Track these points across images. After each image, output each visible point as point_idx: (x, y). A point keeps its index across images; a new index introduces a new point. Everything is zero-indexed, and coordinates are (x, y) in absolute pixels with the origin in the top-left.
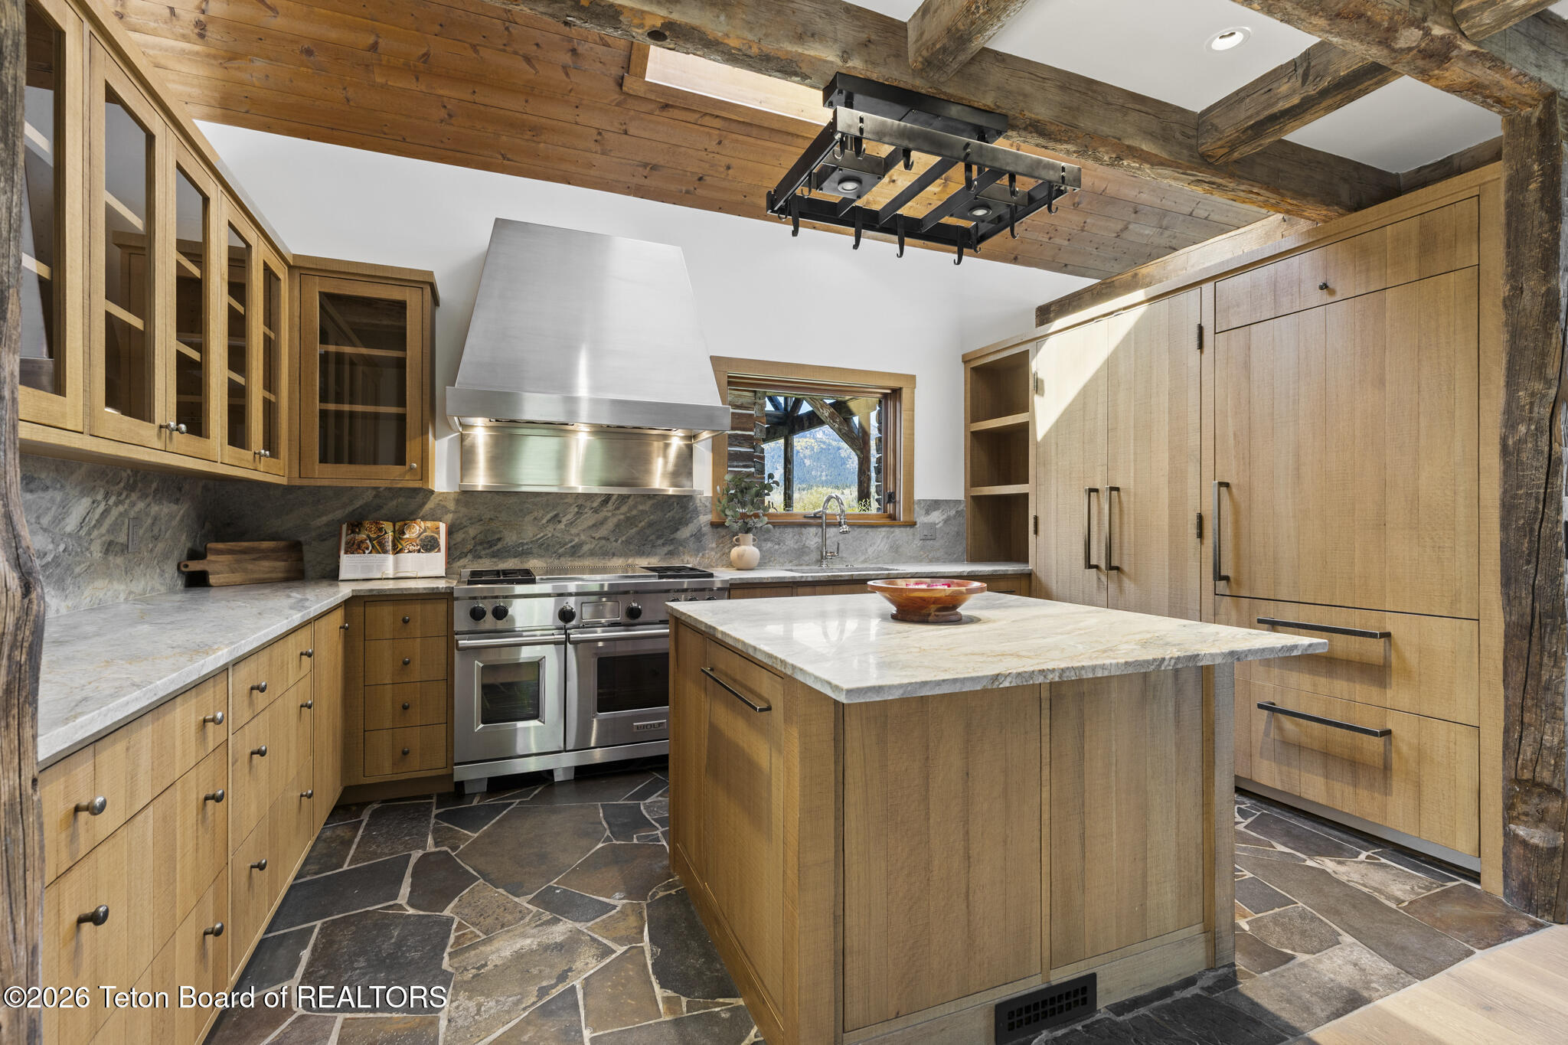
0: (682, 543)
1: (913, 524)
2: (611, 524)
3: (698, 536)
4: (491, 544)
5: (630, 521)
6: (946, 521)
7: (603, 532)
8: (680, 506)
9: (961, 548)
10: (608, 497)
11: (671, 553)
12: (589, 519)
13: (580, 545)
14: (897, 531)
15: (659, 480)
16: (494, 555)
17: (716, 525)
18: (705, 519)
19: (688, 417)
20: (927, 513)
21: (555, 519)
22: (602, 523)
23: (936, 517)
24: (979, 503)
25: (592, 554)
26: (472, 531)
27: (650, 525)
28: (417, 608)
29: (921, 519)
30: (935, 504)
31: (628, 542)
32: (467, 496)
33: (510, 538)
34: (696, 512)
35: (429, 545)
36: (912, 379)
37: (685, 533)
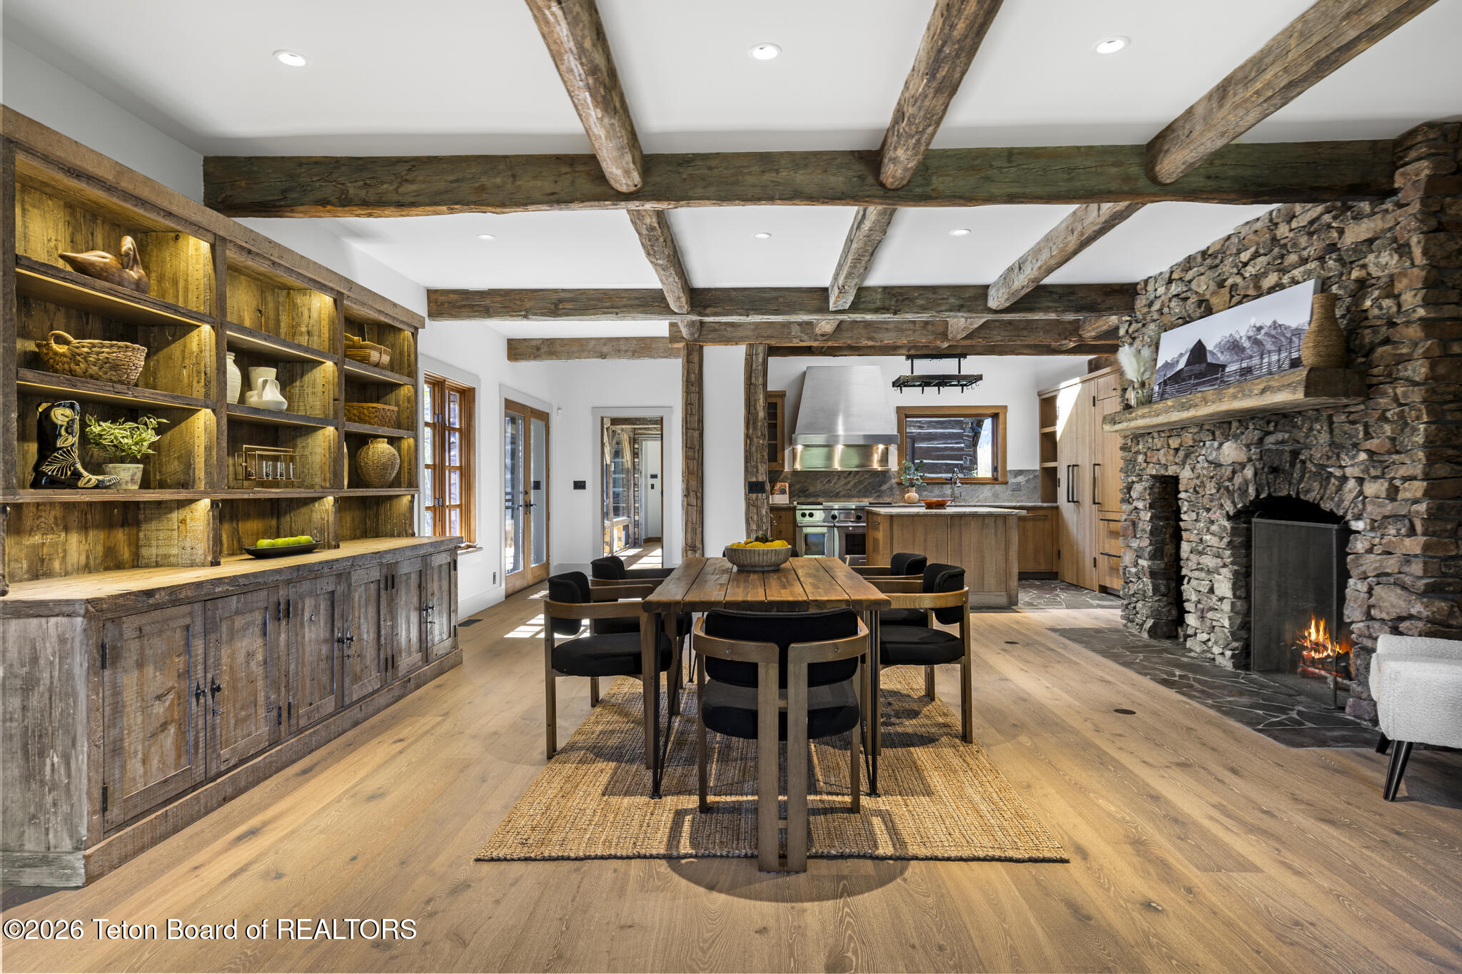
0: (884, 492)
1: (1006, 483)
2: (852, 484)
3: (891, 489)
4: (804, 492)
5: (860, 482)
6: (1027, 481)
7: (849, 486)
8: (884, 475)
9: (1038, 494)
10: (851, 472)
11: (878, 496)
12: (843, 481)
13: (839, 493)
14: (997, 486)
15: (874, 464)
16: (805, 496)
17: (900, 484)
18: (894, 481)
19: (885, 439)
20: (1015, 477)
21: (829, 482)
22: (849, 483)
23: (1021, 479)
24: (1045, 470)
25: (844, 496)
26: (797, 487)
27: (869, 484)
28: (783, 514)
29: (1012, 480)
30: (1020, 472)
31: (859, 491)
32: (795, 473)
33: (812, 490)
34: (890, 478)
35: (783, 492)
36: (1005, 407)
37: (885, 487)
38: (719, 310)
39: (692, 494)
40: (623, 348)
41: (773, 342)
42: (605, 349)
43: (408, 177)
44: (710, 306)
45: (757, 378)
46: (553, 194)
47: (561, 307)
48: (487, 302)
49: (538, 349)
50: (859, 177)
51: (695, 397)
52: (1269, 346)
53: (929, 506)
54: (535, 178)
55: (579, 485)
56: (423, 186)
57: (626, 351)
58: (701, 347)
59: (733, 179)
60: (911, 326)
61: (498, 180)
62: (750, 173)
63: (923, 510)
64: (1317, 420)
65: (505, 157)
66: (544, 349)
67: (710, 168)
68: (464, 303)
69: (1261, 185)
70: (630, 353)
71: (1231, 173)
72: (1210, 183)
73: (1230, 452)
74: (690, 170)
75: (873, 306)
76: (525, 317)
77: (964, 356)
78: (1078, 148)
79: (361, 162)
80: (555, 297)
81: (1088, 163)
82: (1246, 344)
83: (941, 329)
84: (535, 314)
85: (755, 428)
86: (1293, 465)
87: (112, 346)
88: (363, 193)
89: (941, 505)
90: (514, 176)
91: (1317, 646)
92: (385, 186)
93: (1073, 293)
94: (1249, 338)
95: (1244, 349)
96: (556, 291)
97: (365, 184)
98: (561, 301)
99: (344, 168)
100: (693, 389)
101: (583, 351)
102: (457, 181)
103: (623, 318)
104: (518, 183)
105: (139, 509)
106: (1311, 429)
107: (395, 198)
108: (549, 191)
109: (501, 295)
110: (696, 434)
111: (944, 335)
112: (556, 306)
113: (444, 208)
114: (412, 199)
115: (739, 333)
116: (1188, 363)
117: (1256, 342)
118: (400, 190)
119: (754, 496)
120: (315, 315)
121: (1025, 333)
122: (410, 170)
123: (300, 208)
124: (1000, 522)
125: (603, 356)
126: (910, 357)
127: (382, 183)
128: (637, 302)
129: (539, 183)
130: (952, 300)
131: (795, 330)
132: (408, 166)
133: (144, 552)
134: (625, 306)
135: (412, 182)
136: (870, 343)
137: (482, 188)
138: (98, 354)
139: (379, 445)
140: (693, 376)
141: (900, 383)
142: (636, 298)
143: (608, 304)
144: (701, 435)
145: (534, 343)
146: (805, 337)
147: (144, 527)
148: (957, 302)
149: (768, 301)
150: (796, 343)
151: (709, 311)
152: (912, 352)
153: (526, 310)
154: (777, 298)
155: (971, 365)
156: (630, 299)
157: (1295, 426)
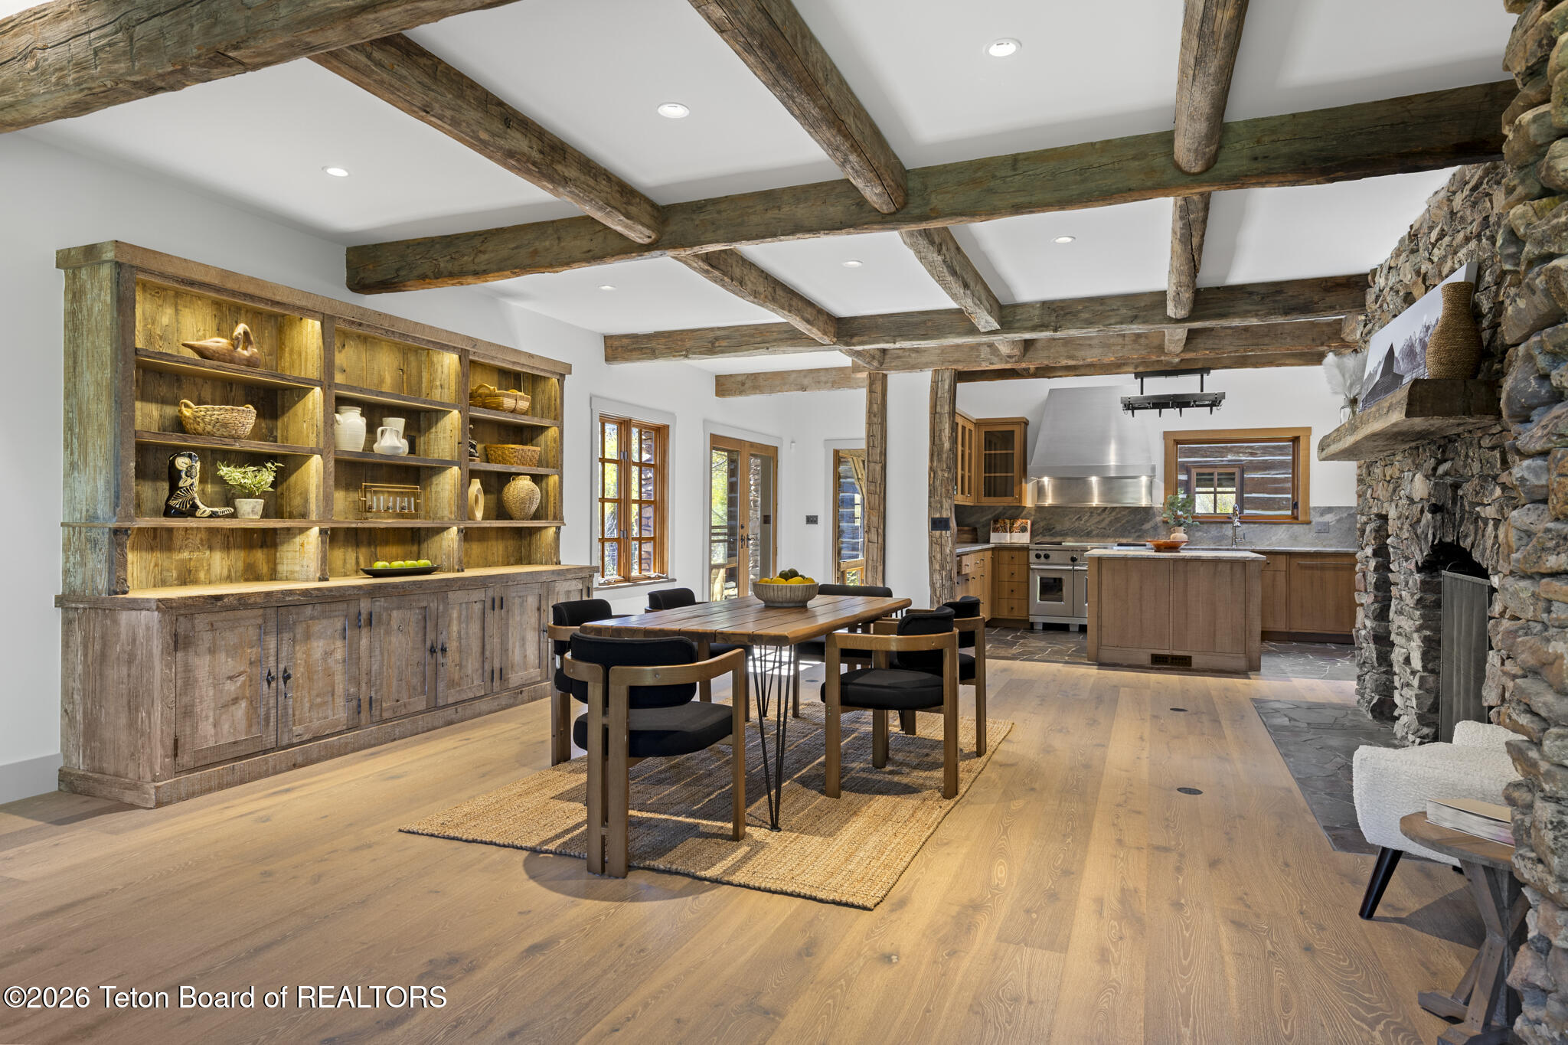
0: (1146, 531)
1: (1309, 523)
2: (1107, 521)
3: (1155, 528)
4: (1050, 530)
5: (1117, 520)
6: (1338, 521)
7: (1103, 525)
8: (1146, 512)
9: (1354, 537)
10: (1105, 508)
11: (1139, 537)
12: (1096, 519)
13: (1091, 531)
14: (1296, 527)
16: (1051, 535)
17: (1165, 522)
18: (1159, 519)
20: (1322, 515)
22: (1103, 520)
23: (1329, 518)
25: (1097, 535)
26: (1042, 524)
27: (1128, 522)
28: (1016, 554)
29: (1316, 519)
30: (1328, 510)
31: (1116, 530)
32: (1040, 509)
33: (1058, 528)
34: (1154, 515)
35: (1023, 530)
36: (1308, 429)
37: (1147, 526)
38: (865, 338)
39: (873, 530)
40: (823, 379)
41: (961, 367)
42: (806, 382)
43: (482, 249)
44: (856, 335)
45: (942, 406)
46: (589, 251)
47: (717, 344)
48: (653, 344)
49: (743, 384)
50: (857, 204)
51: (877, 429)
53: (1158, 548)
54: (575, 238)
55: (812, 520)
56: (492, 255)
57: (826, 383)
58: (885, 376)
59: (739, 220)
61: (547, 243)
62: (755, 213)
63: (1152, 554)
65: (553, 222)
66: (749, 384)
67: (719, 212)
68: (634, 346)
69: (1326, 160)
70: (830, 385)
71: (1285, 150)
72: (1255, 165)
73: (1419, 485)
74: (702, 216)
75: (1030, 324)
76: (686, 356)
77: (1207, 370)
78: (1092, 144)
79: (449, 239)
80: (711, 335)
81: (1104, 160)
82: (1418, 349)
83: (1156, 342)
84: (695, 353)
85: (940, 460)
86: (1454, 502)
87: (221, 409)
88: (449, 266)
89: (1173, 547)
90: (559, 239)
92: (466, 258)
93: (1280, 292)
94: (1421, 341)
95: (1416, 355)
96: (712, 329)
97: (452, 258)
98: (717, 339)
99: (438, 246)
100: (876, 420)
101: (785, 384)
102: (516, 248)
103: (774, 353)
104: (562, 244)
105: (276, 534)
106: (1467, 457)
107: (472, 267)
108: (585, 249)
109: (664, 337)
110: (878, 467)
111: (1161, 348)
112: (713, 344)
113: (509, 272)
114: (484, 268)
115: (924, 359)
116: (1382, 374)
118: (477, 260)
119: (938, 533)
120: (446, 371)
121: (1266, 340)
122: (483, 242)
123: (409, 283)
124: (1238, 570)
125: (804, 389)
126: (1140, 376)
127: (463, 255)
128: (786, 335)
129: (578, 243)
130: (1123, 311)
131: (985, 352)
132: (481, 238)
133: (280, 568)
134: (775, 341)
135: (484, 252)
136: (1071, 363)
137: (535, 252)
138: (211, 416)
139: (521, 482)
140: (875, 406)
142: (786, 332)
143: (759, 339)
144: (884, 468)
146: (995, 359)
147: (279, 548)
148: (1130, 313)
149: (916, 325)
150: (985, 366)
151: (855, 340)
152: (1141, 369)
153: (687, 350)
154: (925, 322)
156: (779, 332)
157: (1458, 453)
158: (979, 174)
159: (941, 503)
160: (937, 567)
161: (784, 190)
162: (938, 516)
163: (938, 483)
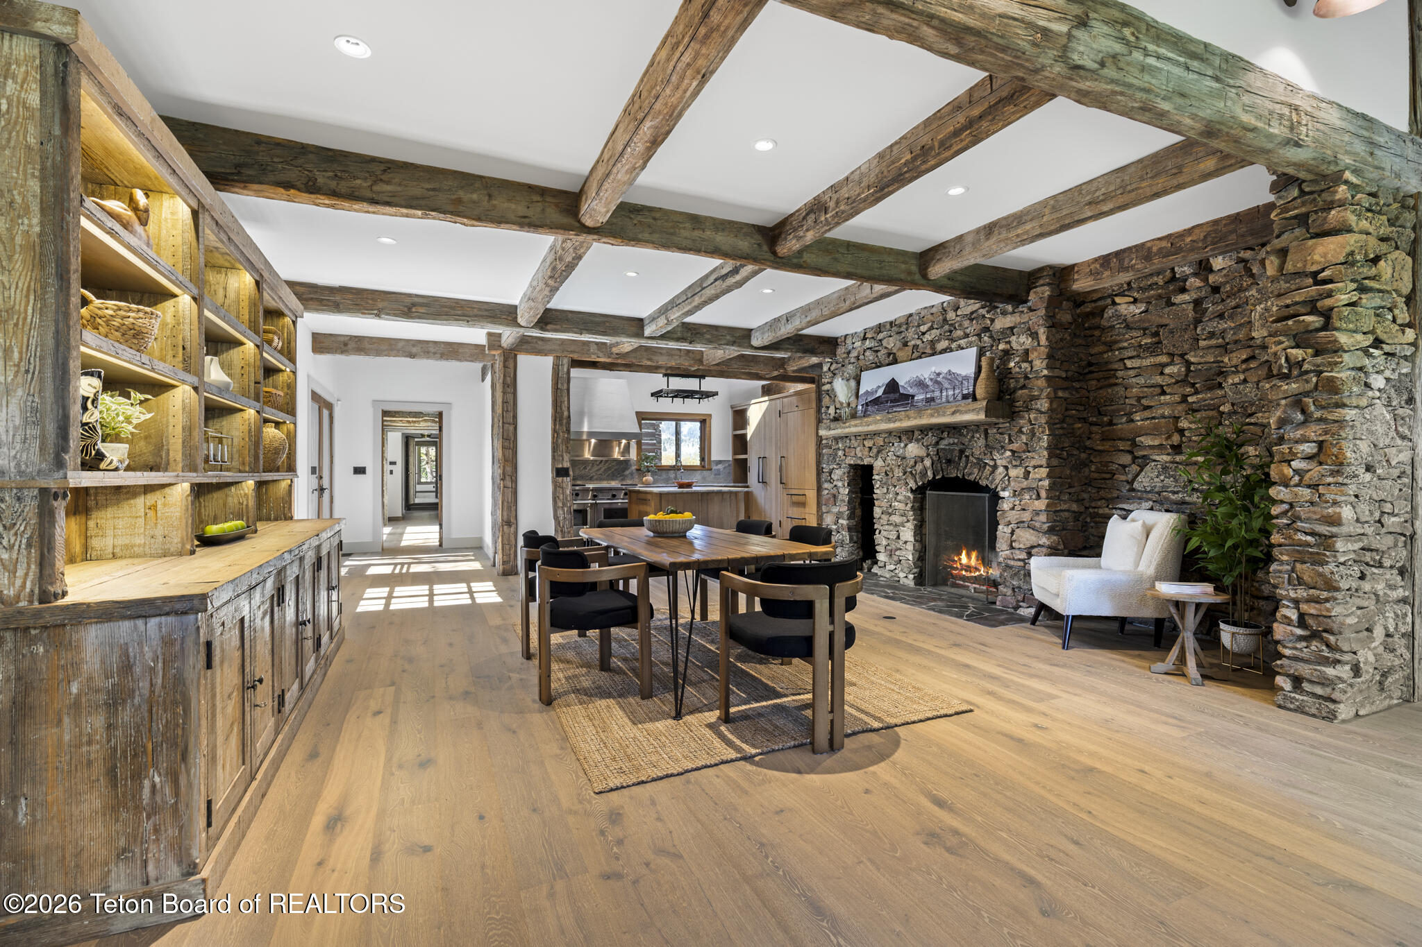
0: (626, 476)
1: (710, 469)
2: (602, 470)
3: (632, 474)
5: (609, 469)
6: (724, 468)
7: (600, 472)
8: (625, 464)
9: (731, 477)
10: (602, 461)
11: (622, 480)
12: (596, 468)
13: (592, 477)
14: (705, 472)
15: (616, 454)
17: (638, 470)
18: (634, 468)
19: (629, 436)
20: (717, 465)
21: (585, 468)
22: (599, 469)
23: (720, 467)
24: (736, 460)
25: (596, 480)
27: (615, 470)
29: (714, 468)
30: (720, 462)
31: (608, 476)
34: (631, 465)
36: (710, 415)
37: (627, 472)
38: (558, 327)
39: (508, 478)
40: (432, 350)
41: (576, 357)
42: (414, 350)
43: (382, 177)
44: (550, 323)
45: (562, 384)
46: (525, 217)
47: (414, 310)
48: (338, 298)
50: (759, 244)
51: (510, 397)
52: (946, 385)
53: (681, 486)
54: (509, 201)
55: (360, 471)
56: (399, 189)
57: (435, 353)
58: (516, 355)
59: (672, 231)
60: (678, 352)
61: (475, 196)
62: (684, 228)
63: (676, 489)
64: (977, 431)
65: (481, 177)
67: (655, 219)
68: (312, 296)
69: (972, 288)
70: (438, 356)
71: (960, 278)
72: (950, 283)
73: (913, 449)
74: (639, 218)
75: (676, 336)
76: (378, 316)
77: (703, 377)
78: (885, 248)
79: (330, 154)
80: (409, 300)
81: (890, 259)
82: (930, 383)
83: (698, 357)
84: (388, 314)
85: (561, 424)
86: (960, 458)
87: (139, 311)
88: (333, 184)
89: (689, 485)
90: (490, 196)
91: (968, 568)
92: (358, 182)
93: (801, 340)
94: (931, 379)
95: (927, 386)
96: (410, 295)
97: (336, 176)
98: (414, 305)
99: (311, 156)
100: (509, 390)
101: (392, 350)
102: (434, 190)
103: (473, 326)
104: (494, 202)
106: (973, 437)
107: (369, 194)
108: (522, 214)
109: (352, 293)
110: (511, 428)
111: (701, 361)
112: (410, 309)
113: (419, 213)
114: (388, 199)
115: (548, 347)
116: (884, 393)
117: (937, 382)
118: (375, 188)
119: (560, 479)
120: (232, 295)
121: (752, 364)
122: (385, 171)
123: (255, 186)
124: (733, 497)
125: (412, 356)
126: (666, 375)
127: (355, 178)
128: (486, 313)
129: (513, 206)
130: (728, 337)
131: (593, 348)
132: (383, 167)
133: (95, 543)
134: (476, 316)
135: (388, 183)
136: (649, 363)
137: (459, 201)
138: (123, 318)
139: (268, 429)
140: (508, 379)
141: (657, 394)
142: (486, 310)
143: (459, 312)
144: (515, 428)
145: (342, 339)
146: (601, 354)
147: (94, 515)
148: (731, 339)
149: (598, 324)
150: (593, 358)
151: (549, 327)
152: (669, 372)
153: (379, 310)
154: (604, 322)
155: (709, 384)
156: (480, 310)
157: (962, 435)
158: (830, 247)
159: (562, 456)
160: (561, 505)
161: (706, 218)
162: (560, 466)
163: (560, 441)
